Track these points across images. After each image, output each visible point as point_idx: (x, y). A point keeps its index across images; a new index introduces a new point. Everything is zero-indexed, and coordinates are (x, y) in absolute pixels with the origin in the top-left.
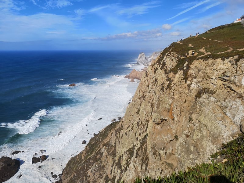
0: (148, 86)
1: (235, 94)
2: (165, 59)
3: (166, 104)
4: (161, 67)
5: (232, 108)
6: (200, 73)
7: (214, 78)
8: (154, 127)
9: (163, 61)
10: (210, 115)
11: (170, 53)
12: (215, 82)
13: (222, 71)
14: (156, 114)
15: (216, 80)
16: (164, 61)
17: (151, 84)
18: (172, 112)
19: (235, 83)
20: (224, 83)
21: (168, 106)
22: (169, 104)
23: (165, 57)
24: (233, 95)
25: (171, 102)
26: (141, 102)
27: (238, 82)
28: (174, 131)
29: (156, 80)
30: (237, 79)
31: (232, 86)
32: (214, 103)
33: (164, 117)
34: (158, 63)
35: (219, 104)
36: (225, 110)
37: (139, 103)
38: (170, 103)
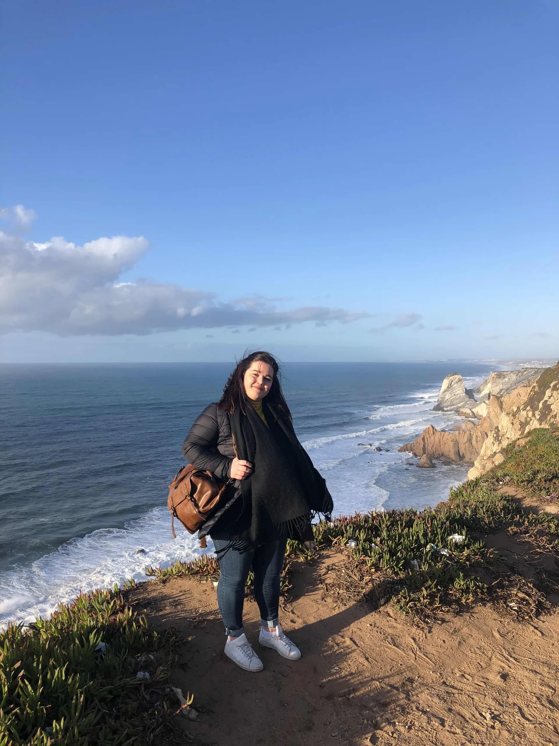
2: (550, 397)
9: (542, 402)
16: (546, 401)
23: (548, 393)
34: (528, 408)
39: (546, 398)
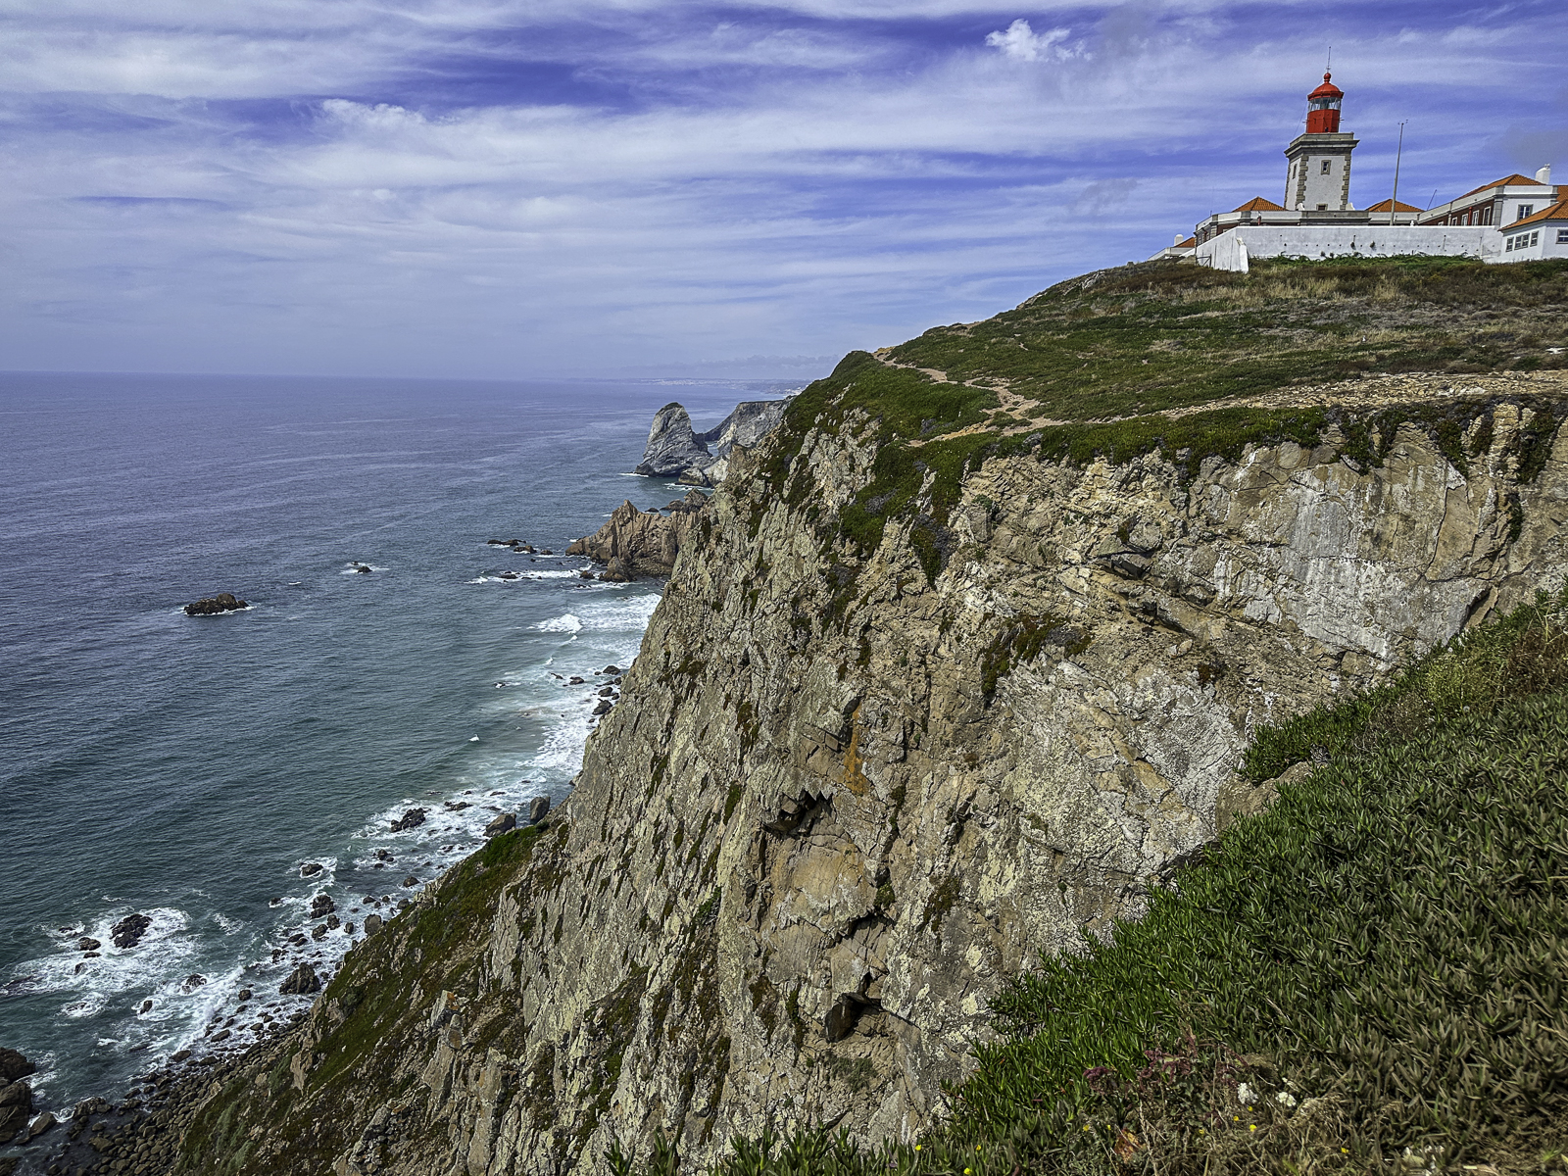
0: (718, 607)
1: (1186, 644)
2: (811, 450)
3: (825, 707)
4: (786, 493)
5: (1171, 720)
6: (1003, 532)
7: (1077, 557)
8: (756, 846)
9: (796, 458)
10: (1061, 760)
11: (837, 414)
12: (1082, 582)
13: (1115, 521)
14: (764, 768)
15: (1085, 572)
16: (805, 457)
17: (735, 594)
18: (857, 754)
19: (1176, 588)
20: (1128, 586)
21: (833, 718)
22: (842, 707)
23: (810, 437)
24: (1172, 650)
25: (851, 695)
26: (678, 701)
27: (1196, 579)
28: (872, 866)
29: (762, 568)
30: (1189, 566)
31: (1164, 601)
32: (1082, 696)
33: (814, 786)
35: (1107, 698)
36: (1138, 735)
37: (667, 704)
38: (846, 701)
39: (804, 451)
